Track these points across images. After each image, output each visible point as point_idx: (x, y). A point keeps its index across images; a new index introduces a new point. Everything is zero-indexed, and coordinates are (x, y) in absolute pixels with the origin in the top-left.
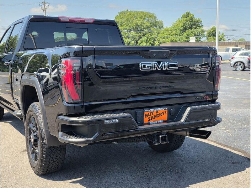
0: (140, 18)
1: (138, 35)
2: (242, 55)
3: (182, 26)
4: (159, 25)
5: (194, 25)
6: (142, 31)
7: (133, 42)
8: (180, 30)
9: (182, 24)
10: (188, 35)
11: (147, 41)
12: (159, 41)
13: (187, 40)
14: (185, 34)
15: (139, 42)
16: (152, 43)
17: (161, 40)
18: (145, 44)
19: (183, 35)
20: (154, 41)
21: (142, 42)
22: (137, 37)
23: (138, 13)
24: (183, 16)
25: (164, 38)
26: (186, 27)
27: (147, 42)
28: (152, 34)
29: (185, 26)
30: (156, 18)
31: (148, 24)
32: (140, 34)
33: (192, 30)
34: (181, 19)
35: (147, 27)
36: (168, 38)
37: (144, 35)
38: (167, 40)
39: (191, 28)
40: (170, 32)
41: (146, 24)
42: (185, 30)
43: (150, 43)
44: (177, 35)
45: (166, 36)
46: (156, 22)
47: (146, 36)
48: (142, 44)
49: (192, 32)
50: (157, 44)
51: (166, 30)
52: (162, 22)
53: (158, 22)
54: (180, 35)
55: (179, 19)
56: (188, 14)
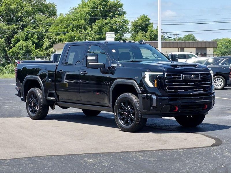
1: (11, 26)
3: (88, 13)
4: (49, 11)
5: (110, 12)
6: (19, 20)
7: (1, 40)
8: (85, 20)
9: (88, 10)
10: (99, 28)
11: (26, 37)
12: (50, 38)
13: (99, 36)
14: (95, 27)
15: (13, 40)
16: (36, 41)
17: (54, 37)
18: (25, 44)
19: (92, 28)
20: (41, 37)
21: (18, 40)
22: (10, 32)
25: (58, 34)
26: (95, 15)
28: (38, 27)
29: (93, 14)
31: (29, 8)
32: (14, 26)
33: (106, 21)
35: (28, 14)
36: (65, 34)
37: (23, 27)
39: (105, 17)
41: (25, 8)
42: (93, 20)
43: (34, 43)
44: (81, 28)
45: (62, 30)
46: (42, 5)
47: (26, 29)
48: (19, 44)
49: (106, 24)
50: (46, 43)
51: (61, 21)
52: (53, 6)
53: (47, 6)
54: (85, 29)
55: (83, 2)
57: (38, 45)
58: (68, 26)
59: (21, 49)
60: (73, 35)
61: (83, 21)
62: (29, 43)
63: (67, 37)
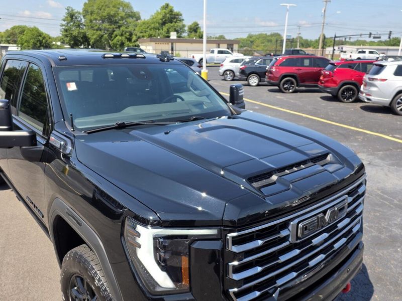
0: (113, 7)
1: (111, 26)
2: (232, 61)
3: (160, 19)
4: (136, 16)
5: (174, 18)
6: (116, 22)
8: (159, 23)
9: (160, 17)
10: (168, 29)
11: (122, 34)
12: (137, 35)
14: (165, 28)
15: (113, 35)
16: (128, 37)
17: (139, 34)
18: (120, 38)
19: (162, 29)
20: (131, 35)
21: (116, 36)
22: (111, 30)
24: (162, 8)
25: (142, 33)
26: (165, 20)
28: (129, 27)
30: (132, 7)
31: (123, 14)
32: (113, 26)
33: (172, 25)
34: (159, 11)
35: (122, 18)
37: (119, 27)
38: (145, 34)
39: (171, 22)
41: (120, 15)
42: (164, 24)
43: (126, 38)
44: (156, 29)
45: (144, 30)
46: (132, 12)
47: (122, 29)
48: (117, 38)
49: (172, 27)
50: (134, 38)
51: (144, 23)
52: (138, 13)
53: (135, 13)
54: (159, 30)
55: (157, 11)
56: (167, 5)
57: (129, 40)
58: (148, 27)
59: (118, 42)
60: (151, 33)
61: (158, 24)
62: (123, 38)
63: (147, 35)
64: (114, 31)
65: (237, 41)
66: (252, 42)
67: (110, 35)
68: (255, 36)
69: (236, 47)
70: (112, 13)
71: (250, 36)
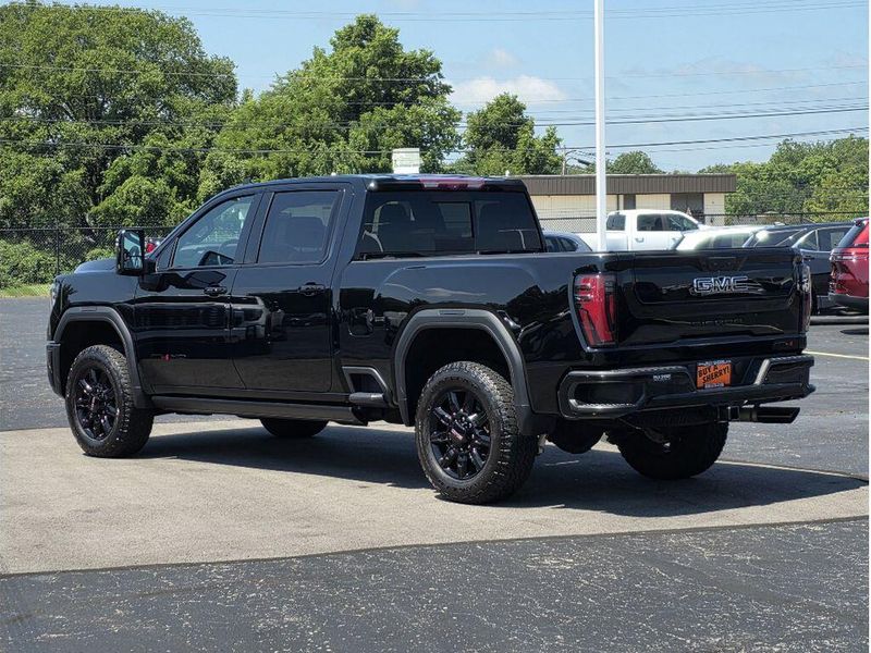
0: (112, 42)
1: (101, 135)
3: (336, 91)
4: (214, 82)
5: (403, 86)
6: (125, 113)
7: (76, 174)
8: (332, 112)
9: (338, 79)
10: (371, 136)
11: (153, 165)
12: (220, 168)
13: (368, 162)
14: (358, 133)
15: (109, 175)
16: (181, 177)
17: (230, 164)
18: (146, 184)
19: (346, 138)
20: (194, 166)
21: (126, 174)
22: (98, 150)
23: (98, 18)
24: (340, 38)
25: (248, 156)
26: (359, 95)
27: (152, 171)
28: (182, 132)
29: (353, 92)
30: (197, 42)
31: (155, 75)
32: (113, 132)
33: (392, 114)
34: (329, 51)
35: (151, 91)
36: (266, 155)
37: (138, 135)
38: (263, 162)
39: (389, 101)
40: (276, 122)
41: (143, 78)
42: (353, 112)
43: (172, 182)
44: (317, 138)
45: (262, 141)
46: (194, 64)
47: (150, 141)
48: (129, 183)
49: (392, 123)
50: (208, 182)
51: (258, 112)
52: (227, 68)
53: (208, 66)
54: (330, 140)
55: (318, 53)
56: (368, 27)
57: (187, 190)
58: (278, 131)
59: (137, 202)
60: (292, 157)
61: (324, 116)
62: (161, 184)
63: (273, 164)
64: (115, 153)
65: (720, 180)
66: (801, 183)
67: (94, 173)
68: (819, 150)
69: (714, 203)
70: (109, 72)
71: (791, 155)
